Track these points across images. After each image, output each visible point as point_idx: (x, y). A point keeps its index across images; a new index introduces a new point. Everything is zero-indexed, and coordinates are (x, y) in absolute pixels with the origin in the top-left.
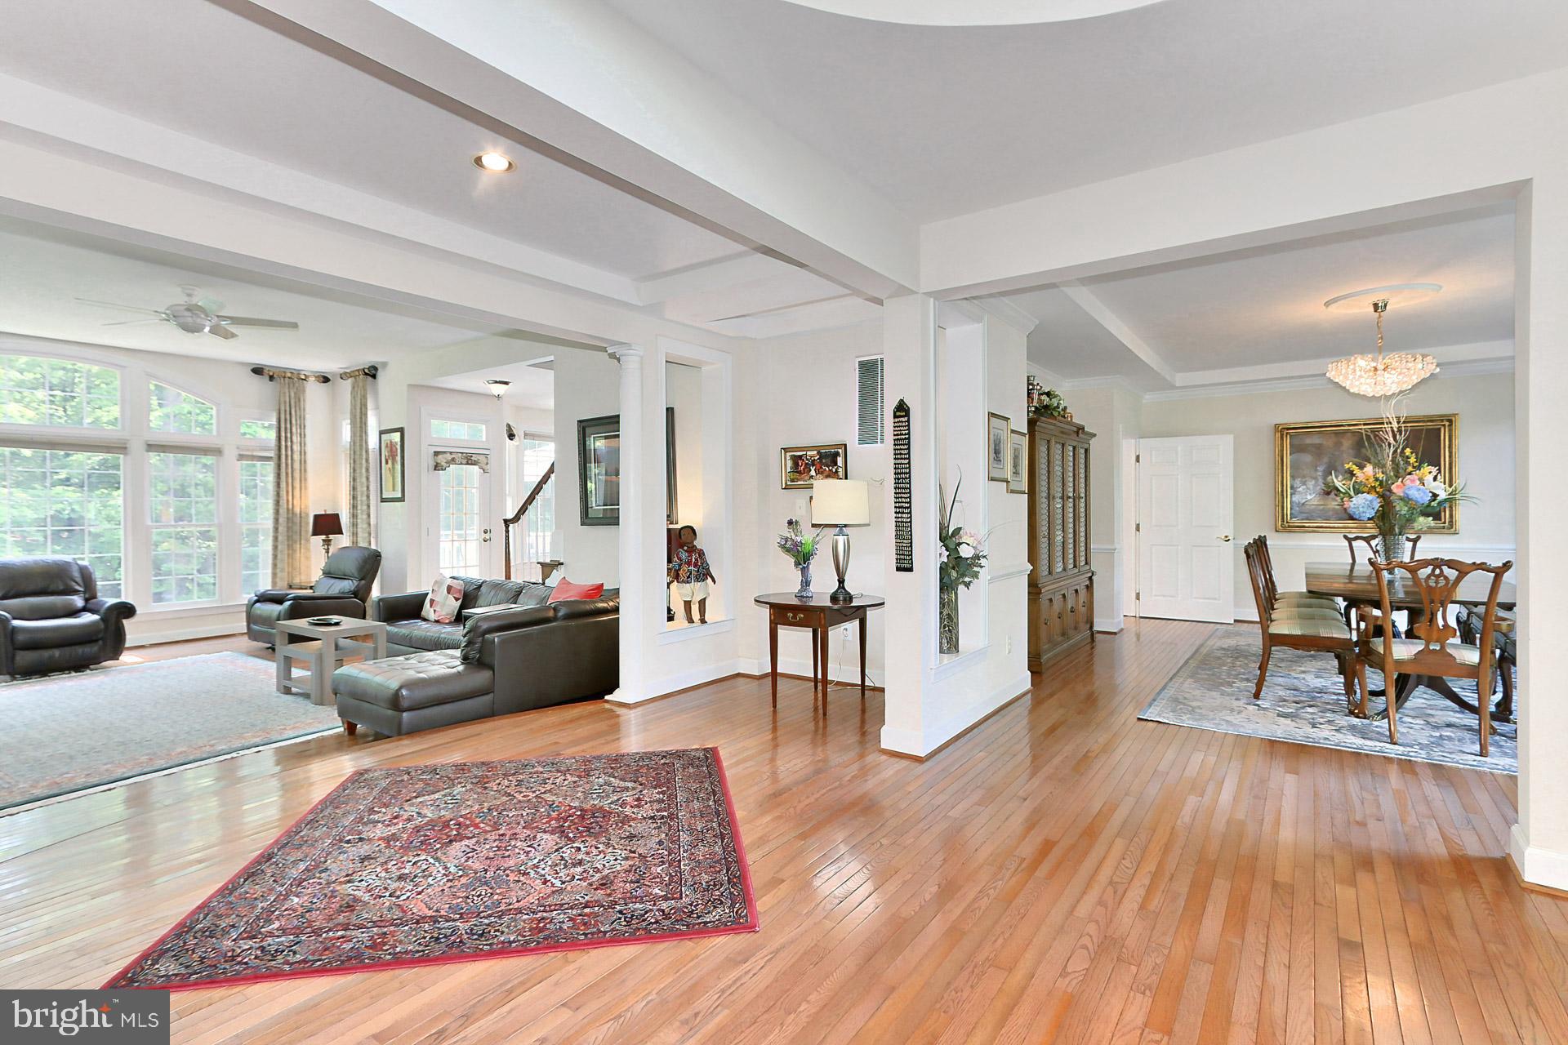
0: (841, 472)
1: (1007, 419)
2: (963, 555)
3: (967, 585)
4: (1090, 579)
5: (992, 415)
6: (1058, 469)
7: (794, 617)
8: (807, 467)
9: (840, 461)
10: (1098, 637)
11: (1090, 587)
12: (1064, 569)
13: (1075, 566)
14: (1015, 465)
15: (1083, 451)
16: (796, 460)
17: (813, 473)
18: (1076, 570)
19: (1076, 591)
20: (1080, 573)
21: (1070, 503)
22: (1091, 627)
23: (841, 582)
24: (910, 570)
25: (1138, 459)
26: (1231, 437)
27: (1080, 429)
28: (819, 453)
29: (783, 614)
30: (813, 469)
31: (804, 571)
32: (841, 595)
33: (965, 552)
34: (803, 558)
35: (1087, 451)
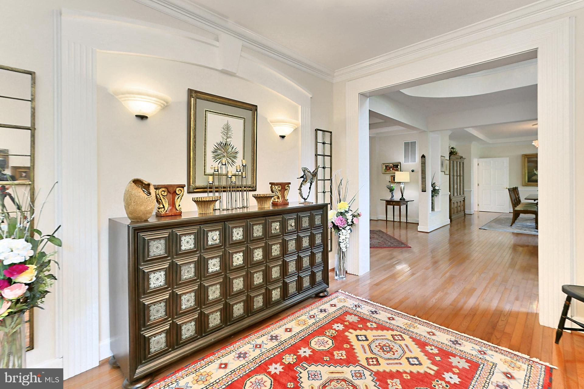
0: (399, 169)
1: (444, 157)
2: (436, 188)
3: (436, 196)
4: (464, 198)
5: (441, 156)
6: (455, 168)
7: (392, 203)
8: (390, 168)
9: (399, 167)
10: (466, 215)
11: (464, 201)
12: (457, 195)
13: (460, 195)
14: (446, 168)
15: (462, 163)
16: (386, 166)
17: (391, 170)
18: (460, 196)
19: (460, 201)
20: (461, 197)
21: (459, 178)
22: (464, 212)
23: (402, 196)
24: (425, 191)
25: (478, 165)
26: (508, 159)
27: (461, 157)
28: (393, 165)
29: (389, 203)
30: (391, 169)
31: (392, 193)
32: (402, 199)
33: (437, 188)
34: (391, 190)
35: (463, 163)
